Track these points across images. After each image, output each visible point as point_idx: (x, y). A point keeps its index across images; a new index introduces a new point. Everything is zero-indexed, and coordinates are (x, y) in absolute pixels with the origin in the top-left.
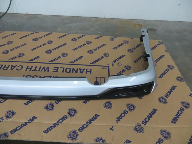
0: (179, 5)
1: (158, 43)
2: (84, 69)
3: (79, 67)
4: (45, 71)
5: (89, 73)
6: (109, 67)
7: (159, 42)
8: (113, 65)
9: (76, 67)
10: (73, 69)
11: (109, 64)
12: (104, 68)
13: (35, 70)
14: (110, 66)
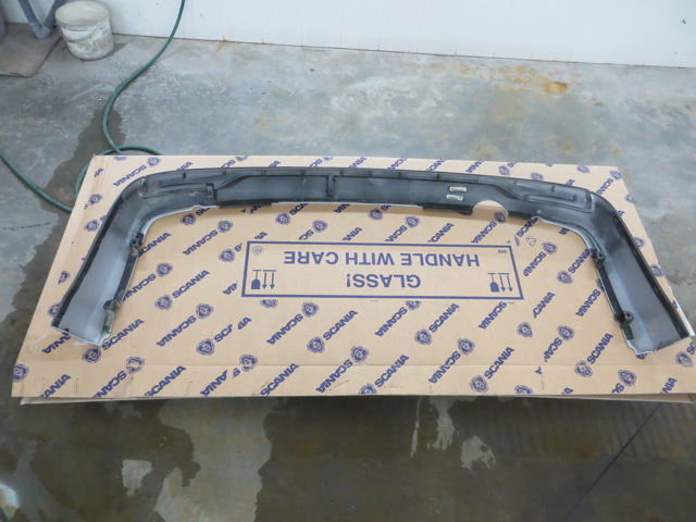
0: (684, 22)
1: (609, 176)
2: (463, 256)
3: (452, 251)
4: (386, 263)
5: (473, 264)
6: (510, 247)
7: (612, 173)
8: (518, 243)
9: (445, 252)
10: (441, 256)
11: (509, 242)
12: (502, 252)
13: (365, 263)
14: (513, 244)
